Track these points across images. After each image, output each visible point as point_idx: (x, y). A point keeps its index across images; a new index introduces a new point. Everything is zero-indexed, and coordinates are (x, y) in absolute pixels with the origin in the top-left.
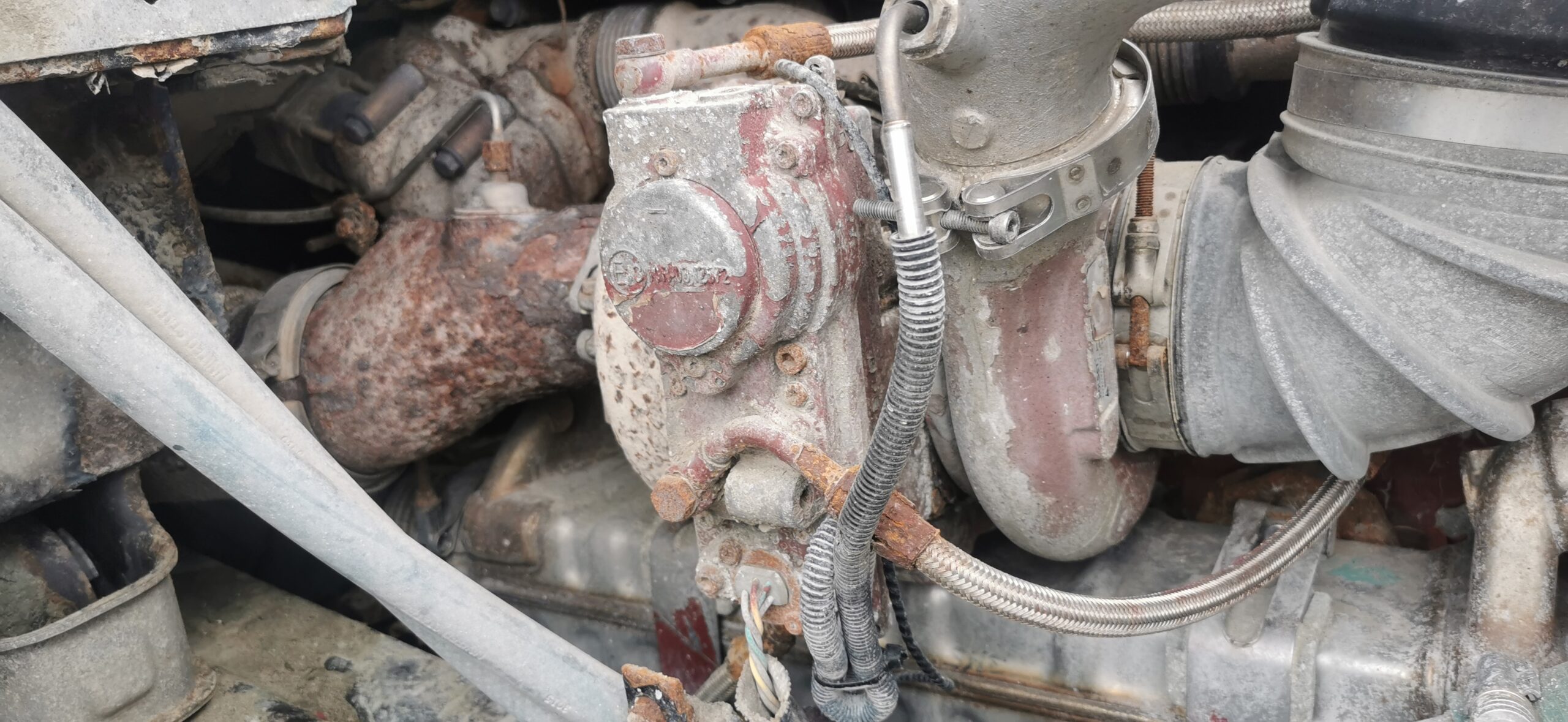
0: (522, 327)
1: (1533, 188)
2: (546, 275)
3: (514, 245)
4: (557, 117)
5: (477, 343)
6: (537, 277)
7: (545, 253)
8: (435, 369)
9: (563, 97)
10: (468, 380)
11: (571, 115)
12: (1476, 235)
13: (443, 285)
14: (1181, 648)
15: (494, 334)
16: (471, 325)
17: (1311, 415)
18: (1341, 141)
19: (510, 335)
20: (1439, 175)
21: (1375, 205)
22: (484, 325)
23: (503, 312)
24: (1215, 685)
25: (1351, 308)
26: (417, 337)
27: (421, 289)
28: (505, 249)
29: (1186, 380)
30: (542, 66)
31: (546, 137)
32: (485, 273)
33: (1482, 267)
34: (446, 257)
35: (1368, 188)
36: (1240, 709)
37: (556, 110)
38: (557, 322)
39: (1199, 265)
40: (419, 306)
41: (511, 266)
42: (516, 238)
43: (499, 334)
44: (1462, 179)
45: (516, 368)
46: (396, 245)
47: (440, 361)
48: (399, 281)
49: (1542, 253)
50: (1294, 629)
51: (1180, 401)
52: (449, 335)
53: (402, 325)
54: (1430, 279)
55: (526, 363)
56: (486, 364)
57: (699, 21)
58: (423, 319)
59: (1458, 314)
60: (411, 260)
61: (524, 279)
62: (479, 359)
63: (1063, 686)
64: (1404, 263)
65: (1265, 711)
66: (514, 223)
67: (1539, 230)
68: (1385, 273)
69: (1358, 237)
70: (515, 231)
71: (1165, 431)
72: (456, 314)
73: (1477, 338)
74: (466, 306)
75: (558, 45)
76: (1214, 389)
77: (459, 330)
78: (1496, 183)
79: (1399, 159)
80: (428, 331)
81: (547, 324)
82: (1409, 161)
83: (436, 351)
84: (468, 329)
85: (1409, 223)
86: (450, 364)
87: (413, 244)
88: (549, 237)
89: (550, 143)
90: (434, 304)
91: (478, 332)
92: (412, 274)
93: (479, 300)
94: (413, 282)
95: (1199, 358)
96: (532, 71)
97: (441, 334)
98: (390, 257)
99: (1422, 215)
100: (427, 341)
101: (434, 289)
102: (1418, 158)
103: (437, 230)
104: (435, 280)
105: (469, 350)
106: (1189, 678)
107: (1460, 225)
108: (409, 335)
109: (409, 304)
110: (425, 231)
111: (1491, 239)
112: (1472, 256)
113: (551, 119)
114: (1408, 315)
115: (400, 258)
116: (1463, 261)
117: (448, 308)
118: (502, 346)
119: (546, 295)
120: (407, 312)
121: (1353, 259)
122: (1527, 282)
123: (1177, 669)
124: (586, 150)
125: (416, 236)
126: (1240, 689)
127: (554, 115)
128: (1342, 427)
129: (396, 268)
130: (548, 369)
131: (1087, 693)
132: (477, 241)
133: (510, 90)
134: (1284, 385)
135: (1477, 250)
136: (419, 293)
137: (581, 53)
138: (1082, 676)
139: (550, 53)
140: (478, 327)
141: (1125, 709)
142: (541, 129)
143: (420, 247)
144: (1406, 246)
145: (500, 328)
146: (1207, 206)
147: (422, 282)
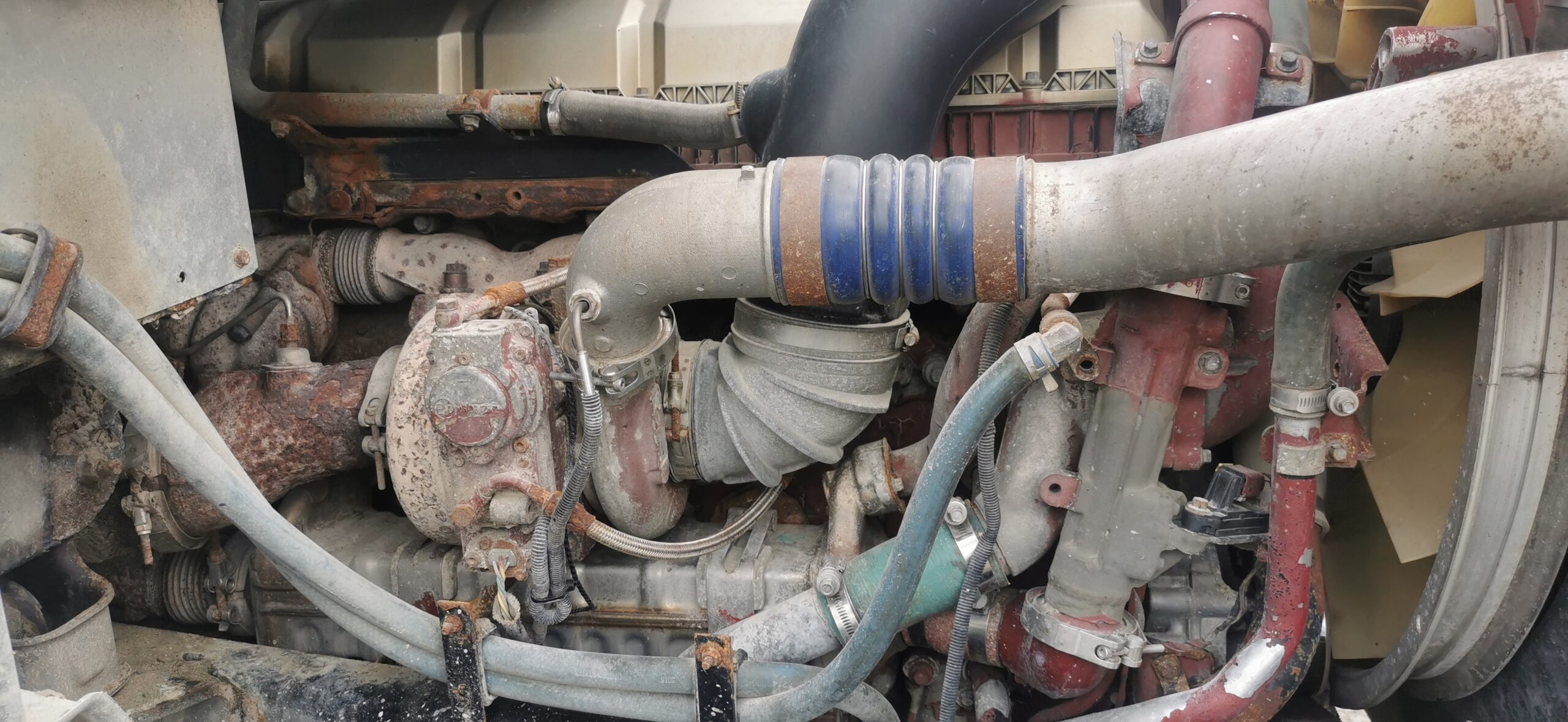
0: (320, 436)
1: (819, 363)
2: (336, 405)
3: (311, 387)
4: (309, 300)
5: (289, 447)
6: (330, 407)
7: (334, 391)
8: (259, 465)
9: (312, 288)
10: (279, 470)
11: (317, 299)
12: (802, 381)
13: (266, 413)
14: (703, 578)
15: (302, 441)
16: (286, 437)
17: (749, 458)
18: (752, 342)
19: (311, 442)
20: (787, 358)
21: (765, 369)
22: (294, 436)
23: (308, 428)
24: (720, 594)
25: (760, 411)
26: (249, 445)
27: (249, 416)
28: (306, 390)
29: (698, 445)
30: (297, 267)
31: (303, 313)
32: (294, 404)
33: (804, 394)
34: (265, 396)
35: (763, 362)
36: (732, 604)
37: (308, 296)
38: (343, 432)
39: (700, 393)
40: (249, 426)
41: (311, 400)
42: (311, 383)
43: (304, 441)
44: (796, 360)
45: (313, 460)
46: (224, 388)
47: (264, 459)
48: (232, 412)
49: (826, 387)
50: (754, 562)
51: (696, 455)
52: (270, 443)
53: (238, 438)
54: (788, 399)
55: (321, 458)
56: (294, 460)
57: (407, 243)
58: (253, 434)
59: (800, 412)
60: (238, 398)
61: (321, 408)
62: (290, 457)
63: (647, 609)
64: (778, 393)
65: (742, 603)
66: (309, 374)
67: (824, 379)
68: (771, 396)
69: (761, 382)
70: (310, 378)
71: (689, 470)
72: (276, 431)
73: (808, 422)
74: (282, 426)
75: (307, 252)
76: (710, 448)
77: (278, 440)
78: (806, 361)
79: (773, 351)
80: (256, 441)
81: (337, 433)
82: (776, 352)
83: (261, 453)
84: (283, 439)
85: (778, 377)
86: (270, 461)
87: (236, 388)
88: (333, 381)
89: (305, 317)
90: (260, 425)
91: (291, 440)
92: (241, 407)
93: (292, 421)
94: (243, 412)
95: (703, 435)
96: (290, 271)
97: (265, 443)
98: (220, 397)
99: (782, 373)
100: (256, 448)
101: (259, 416)
102: (779, 351)
103: (253, 379)
104: (258, 411)
105: (284, 452)
106: (707, 592)
107: (796, 377)
108: (243, 444)
109: (242, 426)
110: (243, 380)
111: (808, 382)
112: (800, 390)
113: (306, 302)
114: (782, 413)
115: (228, 397)
116: (797, 392)
117: (270, 427)
118: (306, 448)
119: (336, 416)
120: (241, 431)
121: (760, 391)
122: (820, 399)
123: (701, 589)
124: (325, 319)
125: (238, 383)
126: (731, 594)
127: (307, 299)
128: (764, 463)
129: (227, 404)
130: (334, 461)
131: (658, 611)
132: (288, 386)
133: (278, 284)
134: (737, 445)
135: (802, 387)
136: (248, 419)
137: (323, 259)
138: (656, 602)
139: (301, 259)
140: (290, 438)
141: (678, 616)
142: (299, 309)
143: (243, 389)
144: (778, 386)
145: (305, 437)
146: (702, 365)
147: (250, 412)
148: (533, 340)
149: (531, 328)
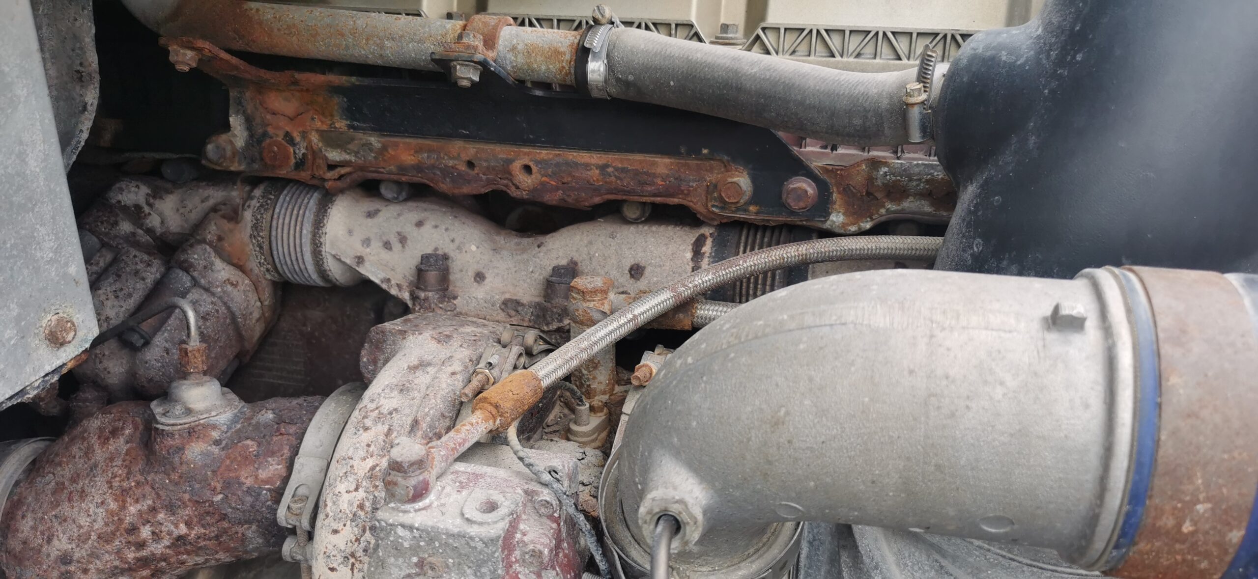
0: (225, 525)
2: (249, 482)
3: (216, 450)
4: (234, 285)
5: (180, 538)
6: (241, 484)
7: (247, 459)
8: (138, 560)
9: (240, 268)
10: (169, 564)
11: (247, 281)
13: (148, 489)
15: (197, 530)
16: (177, 526)
19: (213, 531)
21: (942, 562)
22: (188, 524)
23: (208, 513)
26: (121, 535)
27: (125, 492)
28: (207, 454)
30: (220, 239)
31: (225, 304)
32: (189, 478)
34: (149, 462)
35: (939, 550)
37: (233, 279)
38: (258, 521)
40: (123, 507)
41: (214, 472)
42: (217, 443)
43: (203, 531)
44: (1005, 562)
45: (217, 552)
46: (94, 440)
47: (144, 553)
48: (100, 481)
52: (153, 533)
53: (107, 524)
55: (227, 550)
56: (188, 553)
58: (128, 519)
60: (112, 459)
61: (227, 485)
62: (182, 549)
66: (214, 427)
70: (215, 434)
72: (161, 516)
74: (171, 509)
75: (234, 216)
77: (163, 529)
80: (133, 530)
81: (249, 522)
83: (141, 545)
84: (172, 527)
86: (153, 554)
87: (111, 441)
88: (249, 442)
89: (228, 308)
90: (139, 507)
91: (183, 529)
92: (114, 476)
93: (184, 503)
94: (116, 484)
96: (210, 244)
97: (145, 532)
98: (88, 452)
100: (132, 538)
101: (138, 492)
103: (136, 428)
104: (138, 484)
105: (172, 544)
108: (113, 533)
109: (113, 506)
110: (123, 428)
113: (229, 288)
115: (99, 455)
117: (153, 510)
118: (205, 540)
119: (249, 499)
120: (112, 513)
124: (259, 304)
125: (115, 433)
127: (232, 284)
129: (96, 466)
130: (246, 552)
132: (180, 449)
133: (191, 265)
136: (123, 495)
137: (256, 227)
139: (226, 225)
140: (182, 526)
142: (220, 298)
143: (120, 444)
145: (203, 526)
147: (125, 484)
148: (557, 521)
149: (555, 503)
